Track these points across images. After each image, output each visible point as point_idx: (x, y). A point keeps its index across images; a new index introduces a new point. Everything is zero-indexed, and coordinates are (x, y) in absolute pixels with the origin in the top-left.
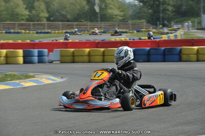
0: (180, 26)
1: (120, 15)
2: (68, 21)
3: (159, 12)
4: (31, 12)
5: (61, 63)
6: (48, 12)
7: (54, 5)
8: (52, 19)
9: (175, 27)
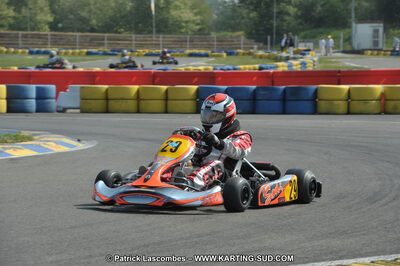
0: (310, 45)
1: (193, 22)
2: (93, 30)
3: (271, 18)
4: (19, 12)
5: (82, 112)
6: (53, 12)
8: (60, 25)
9: (302, 47)
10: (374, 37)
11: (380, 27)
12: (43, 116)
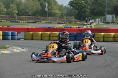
0: (93, 21)
1: (59, 13)
2: (29, 15)
3: (82, 13)
4: (8, 10)
5: (25, 40)
6: (18, 10)
7: (21, 6)
8: (20, 14)
9: (91, 21)
10: (112, 19)
11: (114, 16)
12: (13, 41)
